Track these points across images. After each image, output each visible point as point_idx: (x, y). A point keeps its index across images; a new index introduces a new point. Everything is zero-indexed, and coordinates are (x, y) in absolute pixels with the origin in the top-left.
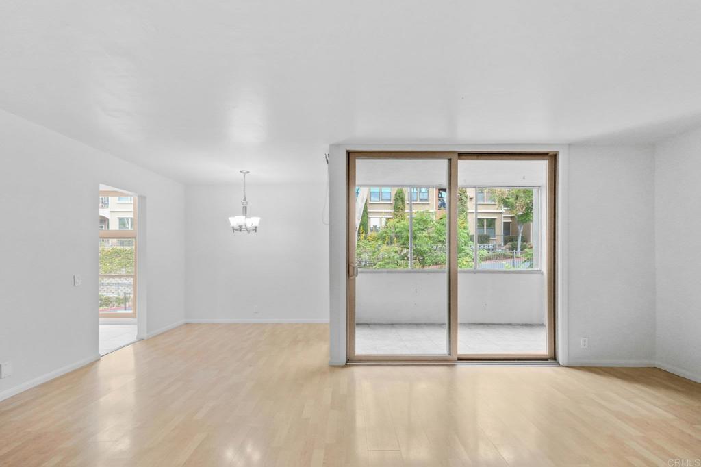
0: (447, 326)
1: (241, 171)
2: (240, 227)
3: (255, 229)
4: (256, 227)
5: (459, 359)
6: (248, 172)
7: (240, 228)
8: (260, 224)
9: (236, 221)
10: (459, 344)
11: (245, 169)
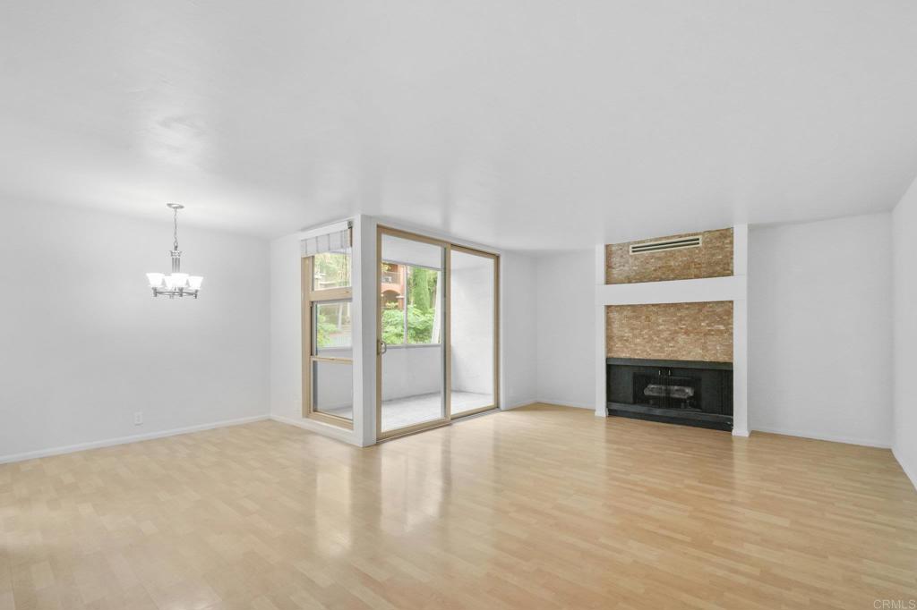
0: (443, 393)
1: (169, 205)
2: (181, 290)
3: (195, 294)
4: (197, 291)
5: (452, 419)
6: (182, 207)
7: (181, 292)
8: (202, 286)
9: (155, 279)
10: (452, 408)
11: (177, 203)
